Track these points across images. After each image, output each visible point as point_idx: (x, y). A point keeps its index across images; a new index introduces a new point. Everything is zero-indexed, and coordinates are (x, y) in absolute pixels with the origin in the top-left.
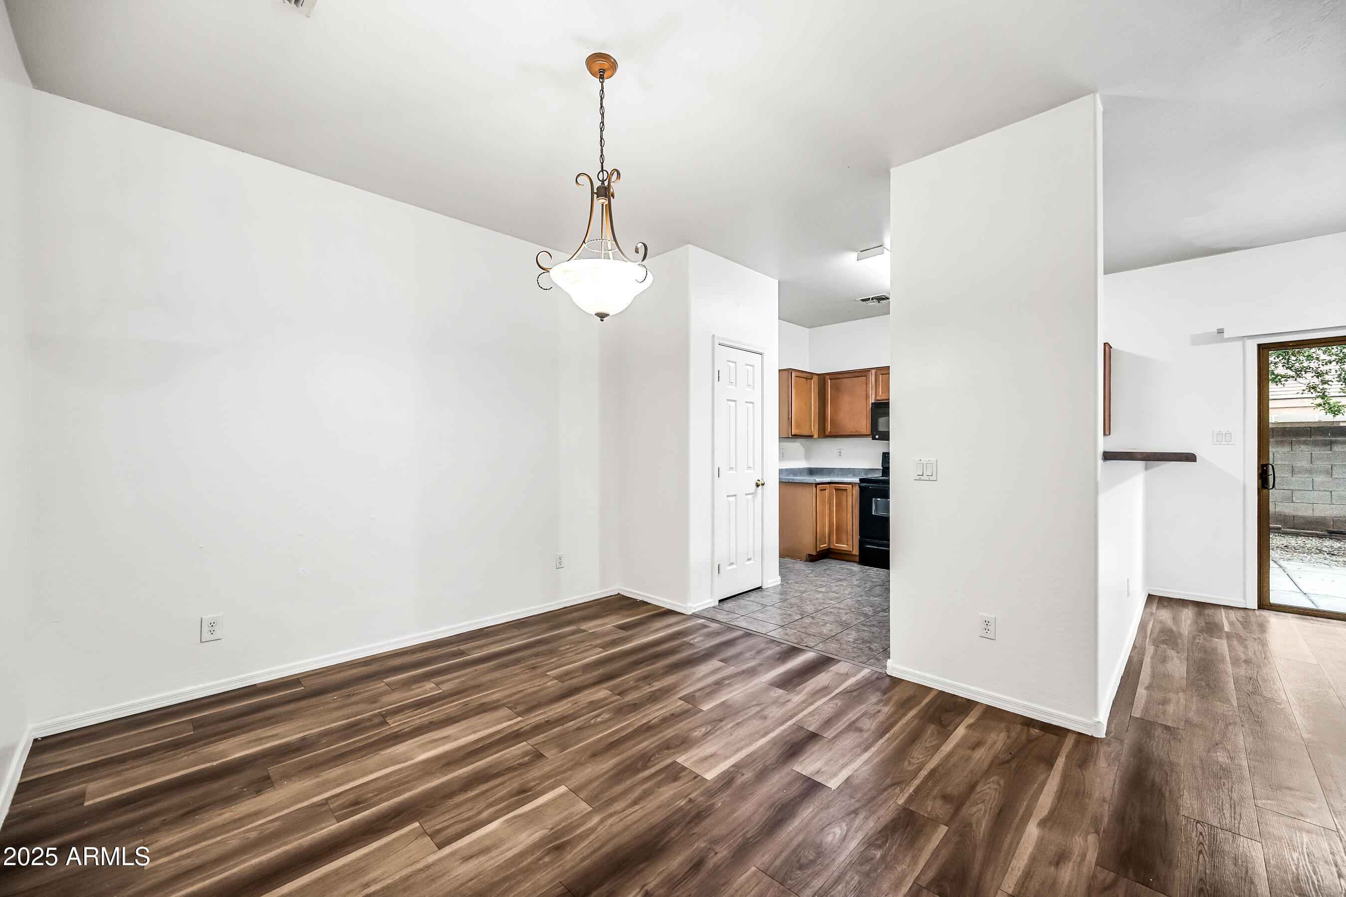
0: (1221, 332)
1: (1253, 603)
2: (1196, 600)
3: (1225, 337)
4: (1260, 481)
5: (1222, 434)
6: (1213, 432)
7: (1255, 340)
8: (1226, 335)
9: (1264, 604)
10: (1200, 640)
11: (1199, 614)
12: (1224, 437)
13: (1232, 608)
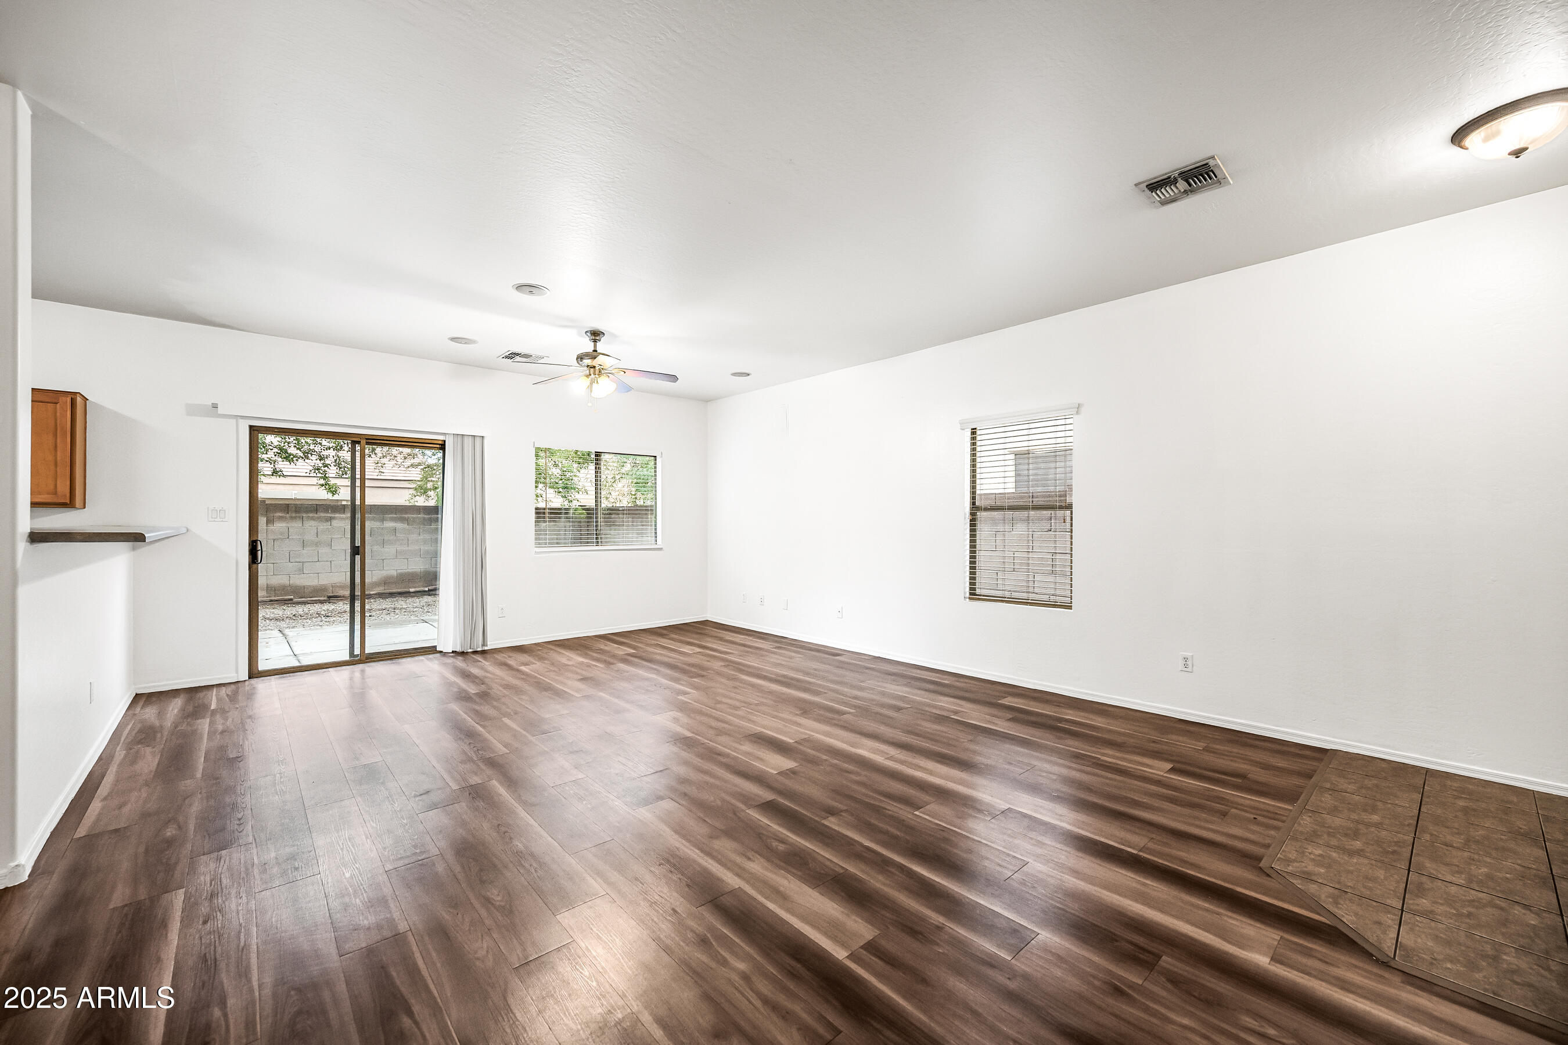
0: (215, 406)
1: (244, 675)
2: (190, 686)
3: (219, 412)
4: (251, 556)
5: (217, 511)
6: (208, 508)
7: (246, 421)
8: (220, 411)
9: (254, 673)
10: (183, 727)
11: (189, 700)
12: (218, 514)
13: (224, 685)
